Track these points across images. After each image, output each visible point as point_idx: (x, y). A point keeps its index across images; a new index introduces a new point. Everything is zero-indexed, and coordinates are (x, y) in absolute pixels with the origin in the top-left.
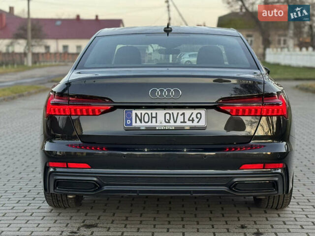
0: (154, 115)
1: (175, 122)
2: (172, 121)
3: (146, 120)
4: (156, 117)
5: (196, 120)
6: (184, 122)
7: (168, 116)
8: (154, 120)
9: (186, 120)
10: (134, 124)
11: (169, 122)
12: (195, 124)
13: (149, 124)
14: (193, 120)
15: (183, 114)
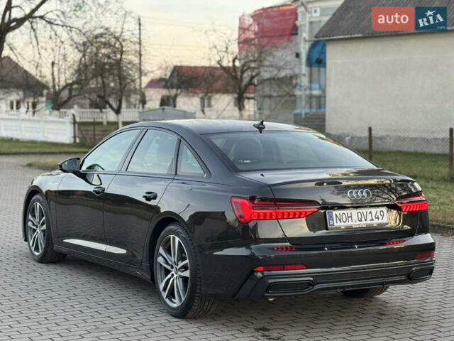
0: (349, 215)
1: (366, 220)
2: (363, 219)
3: (344, 220)
4: (351, 217)
5: (381, 217)
6: (372, 220)
7: (359, 214)
8: (350, 219)
9: (374, 218)
10: (335, 224)
11: (361, 221)
12: (380, 221)
13: (347, 224)
14: (378, 218)
15: (371, 212)
